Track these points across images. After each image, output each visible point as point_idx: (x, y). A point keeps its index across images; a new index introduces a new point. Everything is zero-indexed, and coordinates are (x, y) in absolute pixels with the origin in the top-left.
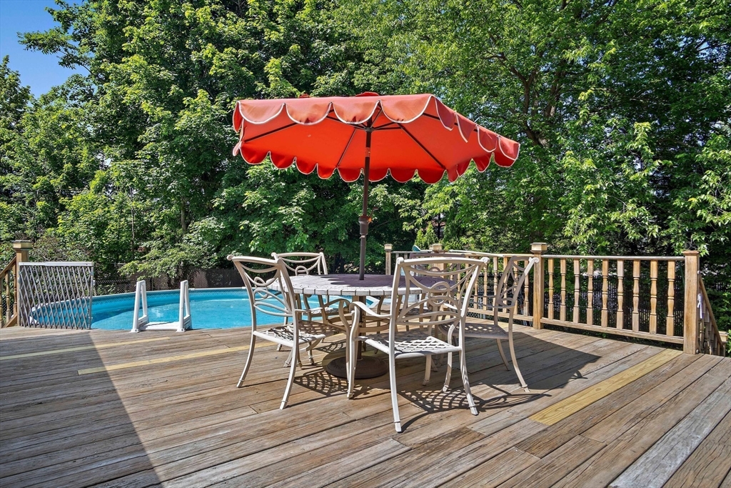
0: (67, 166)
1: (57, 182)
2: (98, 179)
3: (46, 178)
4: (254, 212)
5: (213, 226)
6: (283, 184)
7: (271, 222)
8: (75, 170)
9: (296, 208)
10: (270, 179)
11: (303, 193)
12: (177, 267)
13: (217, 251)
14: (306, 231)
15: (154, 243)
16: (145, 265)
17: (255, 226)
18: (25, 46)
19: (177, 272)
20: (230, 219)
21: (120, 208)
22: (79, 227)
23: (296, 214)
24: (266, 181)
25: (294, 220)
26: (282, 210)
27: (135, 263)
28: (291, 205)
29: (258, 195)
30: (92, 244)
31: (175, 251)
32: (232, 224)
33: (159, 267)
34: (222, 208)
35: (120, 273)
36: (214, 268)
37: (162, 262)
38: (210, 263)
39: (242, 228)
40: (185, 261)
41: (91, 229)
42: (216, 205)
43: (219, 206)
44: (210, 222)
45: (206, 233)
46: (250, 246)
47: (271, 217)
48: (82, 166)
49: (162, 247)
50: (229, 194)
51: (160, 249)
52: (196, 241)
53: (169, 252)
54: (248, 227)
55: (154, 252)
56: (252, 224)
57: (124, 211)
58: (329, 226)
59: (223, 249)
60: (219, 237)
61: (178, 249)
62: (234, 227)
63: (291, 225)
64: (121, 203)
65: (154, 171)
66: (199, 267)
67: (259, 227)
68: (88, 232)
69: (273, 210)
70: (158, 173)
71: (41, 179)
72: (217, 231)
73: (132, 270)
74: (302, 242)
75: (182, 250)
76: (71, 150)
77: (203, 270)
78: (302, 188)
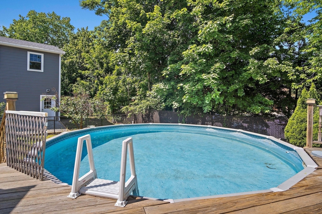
0: (105, 65)
1: (101, 72)
2: (116, 70)
3: (98, 71)
4: (186, 78)
5: (162, 87)
6: (204, 60)
7: (196, 85)
8: (108, 66)
9: (213, 74)
10: (196, 58)
11: (218, 65)
12: (146, 109)
13: (165, 102)
14: (219, 90)
15: (137, 97)
16: (132, 108)
17: (187, 87)
18: (82, 7)
19: (146, 112)
20: (172, 83)
21: (124, 82)
22: (107, 90)
23: (213, 78)
24: (193, 60)
25: (212, 82)
26: (204, 76)
27: (128, 106)
28: (209, 73)
29: (189, 68)
30: (112, 98)
31: (145, 101)
32: (173, 86)
33: (138, 109)
34: (167, 77)
35: (121, 111)
36: (163, 110)
37: (139, 107)
38: (161, 108)
39: (179, 88)
40: (150, 106)
41: (111, 91)
42: (164, 75)
43: (165, 75)
44: (161, 85)
45: (159, 91)
46: (183, 99)
47: (195, 82)
48: (110, 65)
49: (140, 99)
50: (171, 68)
51: (139, 100)
52: (153, 96)
53: (143, 101)
54: (182, 88)
55: (136, 101)
56: (185, 86)
57: (125, 83)
58: (233, 88)
59: (168, 101)
60: (165, 93)
61: (146, 100)
62: (174, 88)
63: (209, 86)
64: (124, 80)
65: (133, 59)
66: (156, 109)
67: (189, 88)
68: (110, 92)
69: (198, 76)
70: (135, 60)
71: (96, 71)
72: (164, 90)
73: (126, 110)
74: (216, 96)
75: (148, 101)
76: (107, 59)
77: (158, 111)
78: (216, 62)
